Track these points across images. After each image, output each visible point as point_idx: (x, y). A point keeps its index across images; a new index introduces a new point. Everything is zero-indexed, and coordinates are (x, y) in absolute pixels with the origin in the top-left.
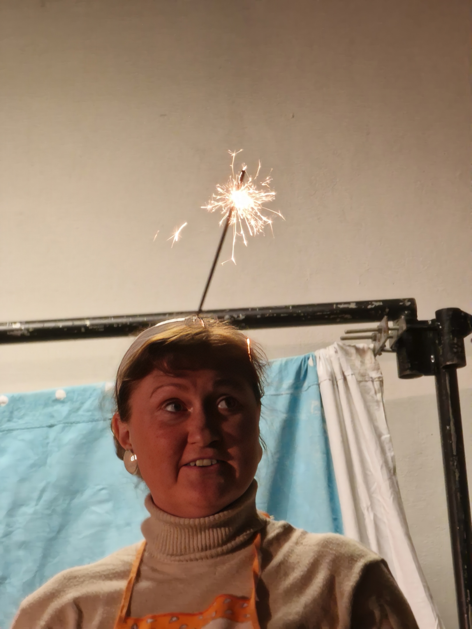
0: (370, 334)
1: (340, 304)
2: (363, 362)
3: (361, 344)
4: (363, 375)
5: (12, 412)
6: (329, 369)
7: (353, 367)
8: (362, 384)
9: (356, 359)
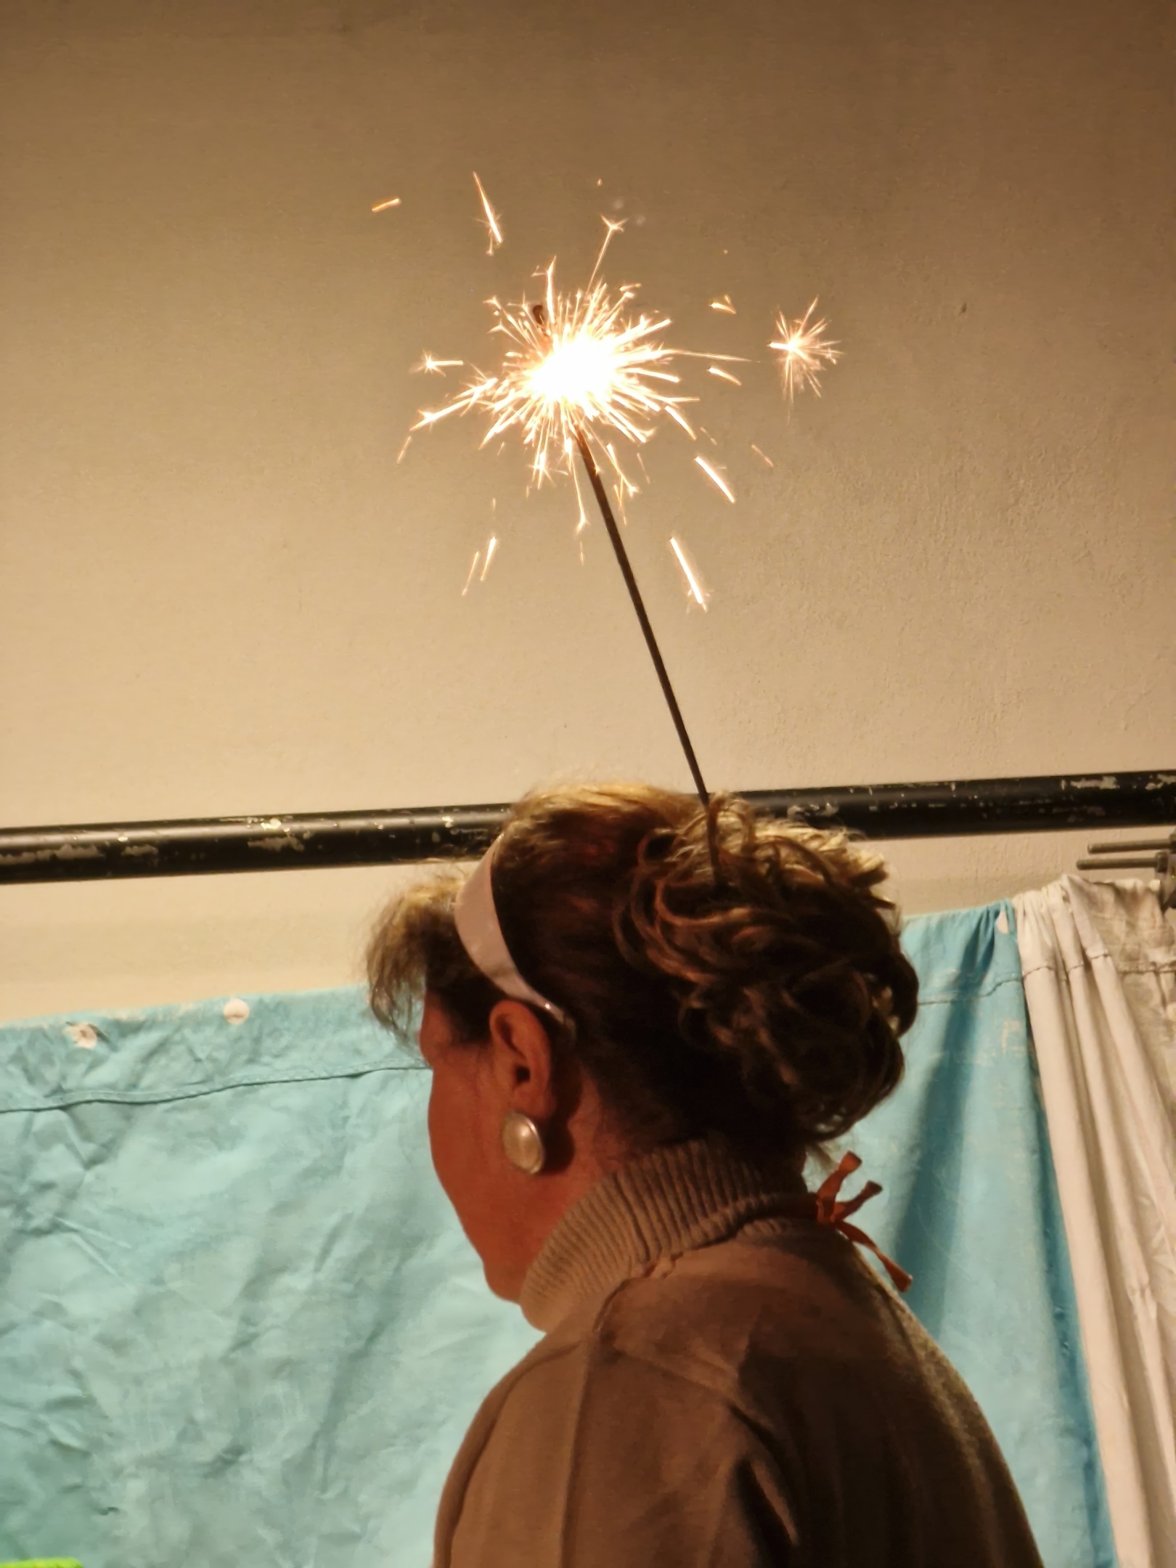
0: (1151, 854)
1: (1078, 778)
2: (1132, 926)
3: (1129, 880)
4: (1132, 958)
5: (257, 1040)
6: (1049, 943)
7: (1107, 937)
8: (1129, 979)
9: (1116, 919)
